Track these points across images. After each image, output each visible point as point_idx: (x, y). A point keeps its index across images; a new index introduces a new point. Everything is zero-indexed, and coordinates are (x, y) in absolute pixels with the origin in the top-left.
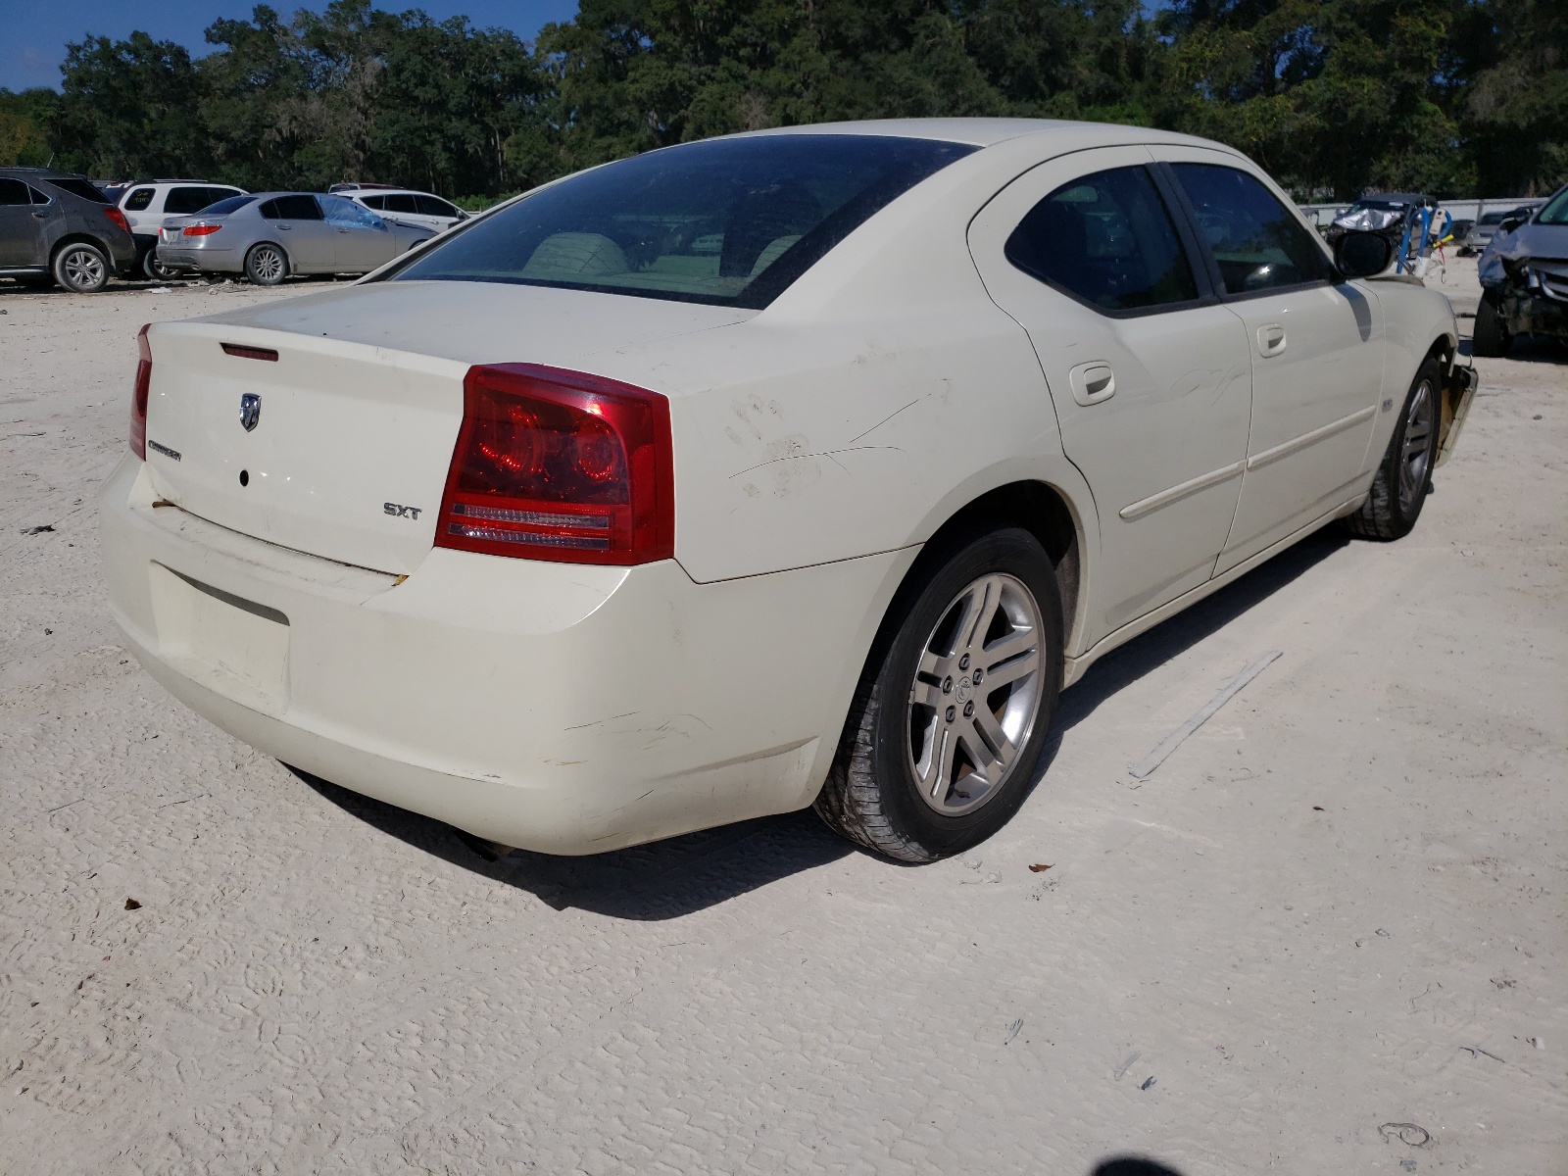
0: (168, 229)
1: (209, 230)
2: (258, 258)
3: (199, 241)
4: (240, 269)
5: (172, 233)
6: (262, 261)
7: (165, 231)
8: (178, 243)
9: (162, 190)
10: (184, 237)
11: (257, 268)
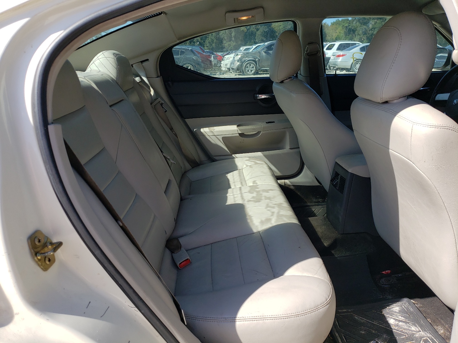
0: (333, 55)
1: (343, 55)
2: (356, 64)
3: (339, 59)
4: (349, 67)
5: (333, 56)
6: (357, 65)
7: (332, 56)
8: (334, 59)
9: (337, 44)
10: (336, 58)
11: (355, 67)
